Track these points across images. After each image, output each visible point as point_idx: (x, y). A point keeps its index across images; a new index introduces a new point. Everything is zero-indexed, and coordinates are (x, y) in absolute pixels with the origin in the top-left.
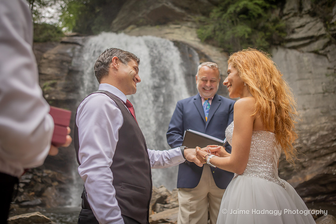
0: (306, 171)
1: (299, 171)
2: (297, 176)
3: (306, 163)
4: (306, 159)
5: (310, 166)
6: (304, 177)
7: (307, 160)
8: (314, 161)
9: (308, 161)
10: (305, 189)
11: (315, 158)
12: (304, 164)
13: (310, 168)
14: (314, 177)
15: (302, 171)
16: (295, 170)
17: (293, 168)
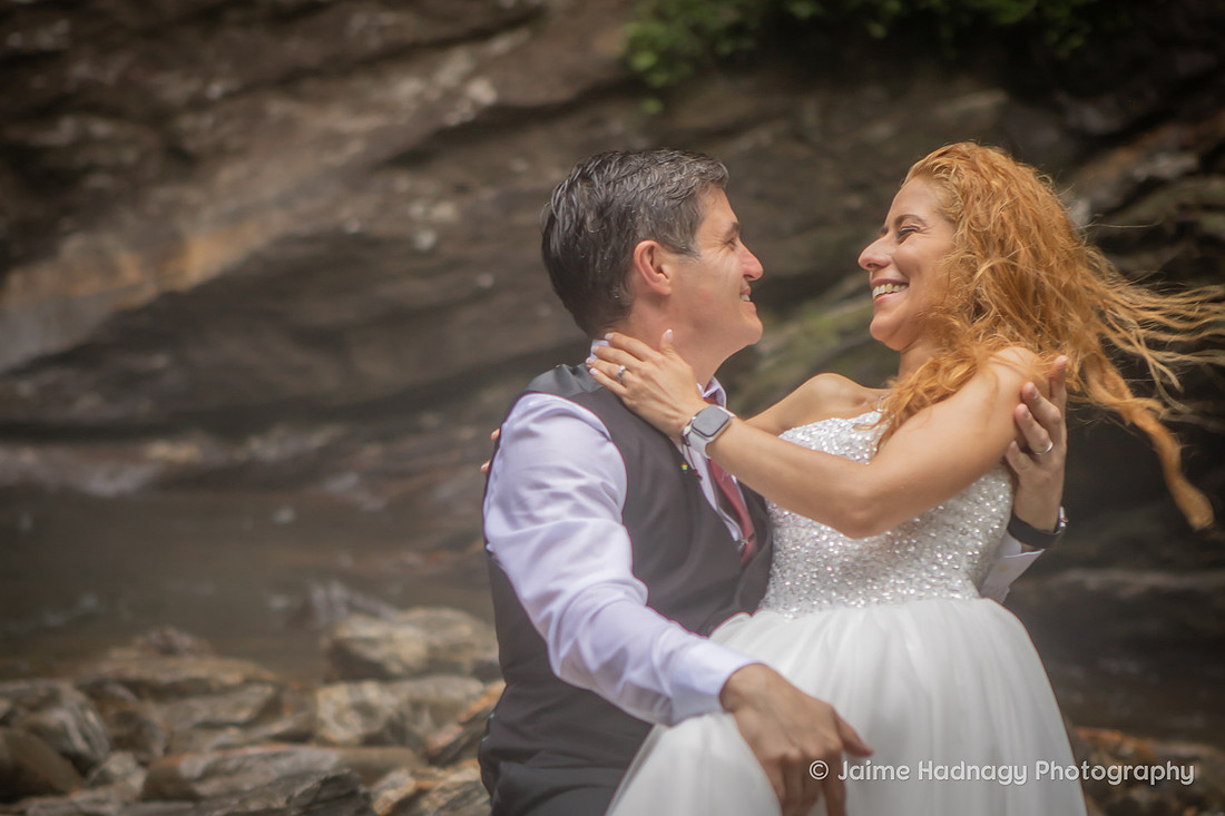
0: (192, 194)
1: (133, 185)
2: (108, 240)
3: (207, 120)
4: (209, 77)
5: (241, 153)
6: (165, 246)
7: (216, 89)
8: (277, 107)
9: (229, 96)
10: (160, 361)
11: (290, 81)
12: (187, 122)
13: (228, 174)
14: (256, 257)
15: (163, 194)
16: (99, 181)
17: (80, 160)
